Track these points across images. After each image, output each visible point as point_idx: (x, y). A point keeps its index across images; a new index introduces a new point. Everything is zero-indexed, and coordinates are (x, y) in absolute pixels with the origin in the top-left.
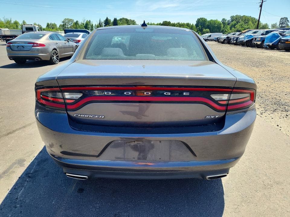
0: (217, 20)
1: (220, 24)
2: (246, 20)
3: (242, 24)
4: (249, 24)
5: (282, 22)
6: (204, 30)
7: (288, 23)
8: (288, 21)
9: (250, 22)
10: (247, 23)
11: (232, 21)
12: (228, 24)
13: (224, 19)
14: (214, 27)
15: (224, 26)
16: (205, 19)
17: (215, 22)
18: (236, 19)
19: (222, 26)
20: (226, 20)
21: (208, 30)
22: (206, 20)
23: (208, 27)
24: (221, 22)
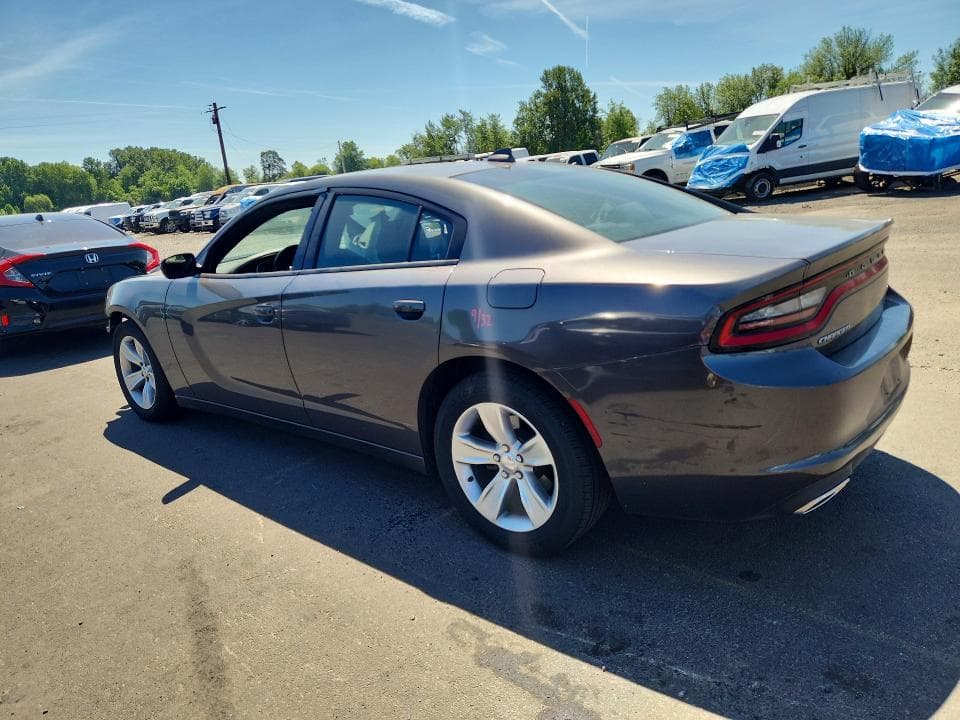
0: (65, 165)
1: (84, 177)
2: (168, 161)
3: (159, 174)
4: (179, 173)
5: (266, 164)
6: (29, 199)
7: (284, 166)
8: (280, 159)
9: (181, 167)
10: (169, 169)
11: (120, 165)
12: (113, 176)
13: (89, 161)
14: (63, 187)
15: (99, 182)
16: (14, 161)
17: (61, 169)
18: (131, 158)
19: (93, 181)
20: (99, 163)
21: (43, 198)
22: (22, 164)
23: (39, 188)
24: (84, 170)
